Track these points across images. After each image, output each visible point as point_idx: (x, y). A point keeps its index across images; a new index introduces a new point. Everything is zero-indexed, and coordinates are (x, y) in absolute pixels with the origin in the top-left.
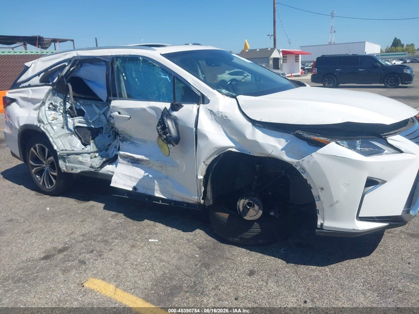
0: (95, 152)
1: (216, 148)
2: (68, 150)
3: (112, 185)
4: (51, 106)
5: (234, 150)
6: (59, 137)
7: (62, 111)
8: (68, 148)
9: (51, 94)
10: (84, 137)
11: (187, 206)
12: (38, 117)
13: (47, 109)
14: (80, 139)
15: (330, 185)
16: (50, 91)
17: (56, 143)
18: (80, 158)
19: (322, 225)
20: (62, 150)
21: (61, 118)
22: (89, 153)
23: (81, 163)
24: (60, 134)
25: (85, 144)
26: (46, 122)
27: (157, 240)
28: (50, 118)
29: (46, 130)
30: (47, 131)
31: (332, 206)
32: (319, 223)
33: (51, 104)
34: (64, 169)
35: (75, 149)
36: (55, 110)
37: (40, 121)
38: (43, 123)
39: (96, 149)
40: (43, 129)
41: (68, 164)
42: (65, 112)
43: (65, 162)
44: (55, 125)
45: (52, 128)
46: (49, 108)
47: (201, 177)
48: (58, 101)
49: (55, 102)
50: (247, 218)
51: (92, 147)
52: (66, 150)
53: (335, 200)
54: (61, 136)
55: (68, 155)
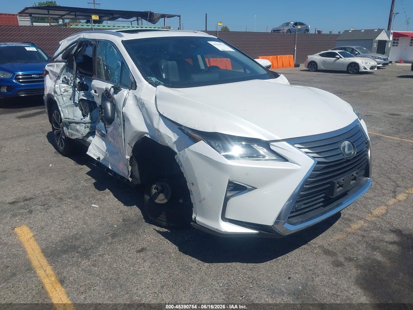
0: (89, 123)
1: (135, 132)
2: (70, 119)
3: (87, 153)
4: (64, 80)
5: (148, 136)
6: (66, 107)
7: (72, 85)
8: (71, 117)
9: (65, 70)
10: (85, 109)
11: (127, 181)
12: (54, 89)
13: (61, 82)
14: (82, 110)
15: (198, 181)
16: (64, 67)
17: (64, 112)
18: (78, 127)
19: (195, 219)
20: (66, 118)
21: (71, 91)
22: (85, 124)
23: (77, 131)
24: (67, 104)
25: (84, 116)
26: (59, 93)
27: (98, 206)
28: (62, 90)
29: (58, 99)
30: (59, 101)
31: (200, 202)
32: (193, 217)
33: (65, 78)
34: (68, 134)
35: (75, 119)
36: (67, 83)
37: (55, 92)
38: (57, 93)
39: (90, 121)
40: (55, 98)
41: (70, 130)
42: (74, 86)
43: (68, 129)
44: (65, 96)
45: (63, 99)
46: (63, 81)
47: (128, 157)
48: (70, 76)
49: (68, 77)
50: (157, 201)
51: (88, 119)
52: (68, 118)
53: (202, 198)
54: (68, 106)
55: (70, 123)
